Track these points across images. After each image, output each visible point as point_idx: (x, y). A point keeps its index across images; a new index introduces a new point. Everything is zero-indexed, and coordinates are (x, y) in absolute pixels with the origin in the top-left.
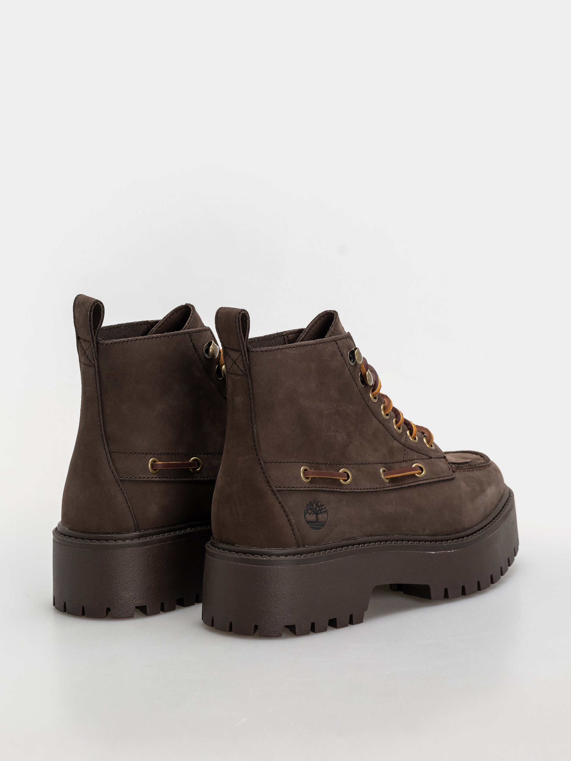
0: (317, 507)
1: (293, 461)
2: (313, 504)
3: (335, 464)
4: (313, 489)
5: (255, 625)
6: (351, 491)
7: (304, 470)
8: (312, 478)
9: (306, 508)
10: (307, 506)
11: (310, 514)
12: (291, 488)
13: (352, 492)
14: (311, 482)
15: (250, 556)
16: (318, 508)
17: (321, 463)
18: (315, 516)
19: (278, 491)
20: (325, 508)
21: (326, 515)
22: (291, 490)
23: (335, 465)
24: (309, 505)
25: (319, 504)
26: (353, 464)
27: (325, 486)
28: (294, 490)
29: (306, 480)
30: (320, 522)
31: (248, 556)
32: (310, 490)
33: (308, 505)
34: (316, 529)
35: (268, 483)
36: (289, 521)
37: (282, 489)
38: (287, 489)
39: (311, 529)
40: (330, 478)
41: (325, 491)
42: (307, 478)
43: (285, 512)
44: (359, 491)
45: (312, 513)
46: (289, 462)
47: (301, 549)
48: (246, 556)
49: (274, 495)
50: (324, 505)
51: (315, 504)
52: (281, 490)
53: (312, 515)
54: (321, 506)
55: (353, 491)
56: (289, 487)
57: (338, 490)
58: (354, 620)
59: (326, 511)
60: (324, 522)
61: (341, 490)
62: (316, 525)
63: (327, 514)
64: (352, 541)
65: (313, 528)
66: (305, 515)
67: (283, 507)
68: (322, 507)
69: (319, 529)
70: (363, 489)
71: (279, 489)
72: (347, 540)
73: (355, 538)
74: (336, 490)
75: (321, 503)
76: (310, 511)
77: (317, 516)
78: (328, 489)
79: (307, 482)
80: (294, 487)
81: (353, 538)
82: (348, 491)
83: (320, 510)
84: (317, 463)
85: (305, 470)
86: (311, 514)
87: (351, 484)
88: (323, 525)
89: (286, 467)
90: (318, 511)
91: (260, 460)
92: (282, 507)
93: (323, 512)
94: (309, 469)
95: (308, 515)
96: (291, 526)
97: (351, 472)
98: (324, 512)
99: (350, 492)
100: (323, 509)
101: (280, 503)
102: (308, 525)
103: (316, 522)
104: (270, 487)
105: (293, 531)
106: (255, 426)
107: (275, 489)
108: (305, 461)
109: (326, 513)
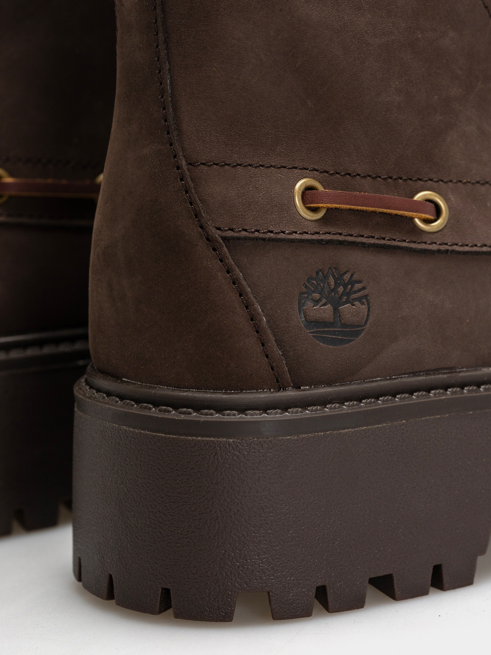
0: (337, 285)
1: (273, 164)
2: (326, 277)
3: (401, 178)
4: (328, 237)
5: (163, 589)
6: (443, 248)
7: (303, 187)
8: (329, 210)
9: (306, 287)
10: (308, 280)
11: (316, 302)
12: (264, 233)
13: (447, 251)
14: (324, 221)
15: (169, 412)
16: (341, 289)
17: (359, 175)
18: (331, 308)
19: (225, 239)
20: (364, 288)
21: (364, 308)
22: (264, 239)
23: (400, 181)
24: (315, 279)
25: (347, 277)
26: (456, 183)
27: (366, 233)
28: (270, 240)
29: (309, 213)
30: (344, 325)
31: (165, 411)
32: (320, 242)
33: (312, 278)
34: (334, 342)
35: (196, 217)
36: (252, 320)
37: (235, 235)
38: (252, 235)
39: (317, 342)
40: (382, 213)
41: (363, 244)
42: (315, 210)
43: (241, 295)
44: (466, 249)
45: (324, 301)
46: (262, 166)
47: (290, 393)
48: (160, 411)
49: (214, 250)
50: (359, 282)
51: (334, 276)
52: (234, 238)
53: (323, 305)
54: (352, 282)
55: (450, 248)
56: (258, 231)
57: (404, 244)
58: (446, 578)
59: (366, 297)
60: (358, 326)
61: (413, 246)
62: (334, 333)
63: (368, 304)
64: (442, 377)
65: (324, 340)
66: (301, 305)
67: (236, 282)
68: (352, 287)
69: (342, 342)
70: (482, 246)
71: (230, 234)
72: (428, 372)
73: (451, 369)
74: (400, 244)
75: (352, 275)
76: (316, 296)
77: (336, 310)
78: (372, 241)
79: (310, 221)
80: (271, 232)
81: (447, 369)
82: (434, 247)
83: (349, 294)
84: (349, 174)
85: (309, 189)
86: (321, 303)
87: (445, 231)
88: (357, 334)
89: (251, 177)
90: (341, 298)
91: (177, 157)
92: (234, 283)
93: (355, 300)
94: (320, 188)
95: (310, 304)
96: (258, 332)
97: (447, 200)
98: (359, 299)
99: (439, 251)
100: (355, 292)
101: (228, 272)
102: (312, 333)
103: (332, 324)
104: (201, 227)
105: (263, 345)
106: (168, 67)
107: (217, 234)
108: (311, 166)
109: (366, 303)
